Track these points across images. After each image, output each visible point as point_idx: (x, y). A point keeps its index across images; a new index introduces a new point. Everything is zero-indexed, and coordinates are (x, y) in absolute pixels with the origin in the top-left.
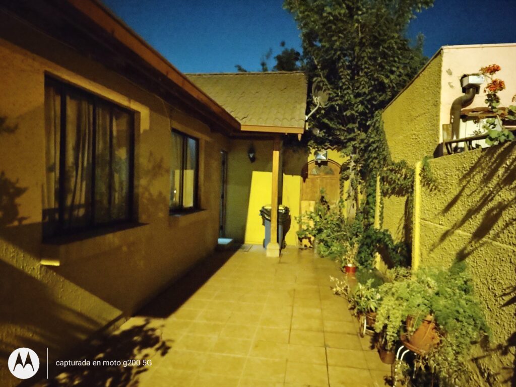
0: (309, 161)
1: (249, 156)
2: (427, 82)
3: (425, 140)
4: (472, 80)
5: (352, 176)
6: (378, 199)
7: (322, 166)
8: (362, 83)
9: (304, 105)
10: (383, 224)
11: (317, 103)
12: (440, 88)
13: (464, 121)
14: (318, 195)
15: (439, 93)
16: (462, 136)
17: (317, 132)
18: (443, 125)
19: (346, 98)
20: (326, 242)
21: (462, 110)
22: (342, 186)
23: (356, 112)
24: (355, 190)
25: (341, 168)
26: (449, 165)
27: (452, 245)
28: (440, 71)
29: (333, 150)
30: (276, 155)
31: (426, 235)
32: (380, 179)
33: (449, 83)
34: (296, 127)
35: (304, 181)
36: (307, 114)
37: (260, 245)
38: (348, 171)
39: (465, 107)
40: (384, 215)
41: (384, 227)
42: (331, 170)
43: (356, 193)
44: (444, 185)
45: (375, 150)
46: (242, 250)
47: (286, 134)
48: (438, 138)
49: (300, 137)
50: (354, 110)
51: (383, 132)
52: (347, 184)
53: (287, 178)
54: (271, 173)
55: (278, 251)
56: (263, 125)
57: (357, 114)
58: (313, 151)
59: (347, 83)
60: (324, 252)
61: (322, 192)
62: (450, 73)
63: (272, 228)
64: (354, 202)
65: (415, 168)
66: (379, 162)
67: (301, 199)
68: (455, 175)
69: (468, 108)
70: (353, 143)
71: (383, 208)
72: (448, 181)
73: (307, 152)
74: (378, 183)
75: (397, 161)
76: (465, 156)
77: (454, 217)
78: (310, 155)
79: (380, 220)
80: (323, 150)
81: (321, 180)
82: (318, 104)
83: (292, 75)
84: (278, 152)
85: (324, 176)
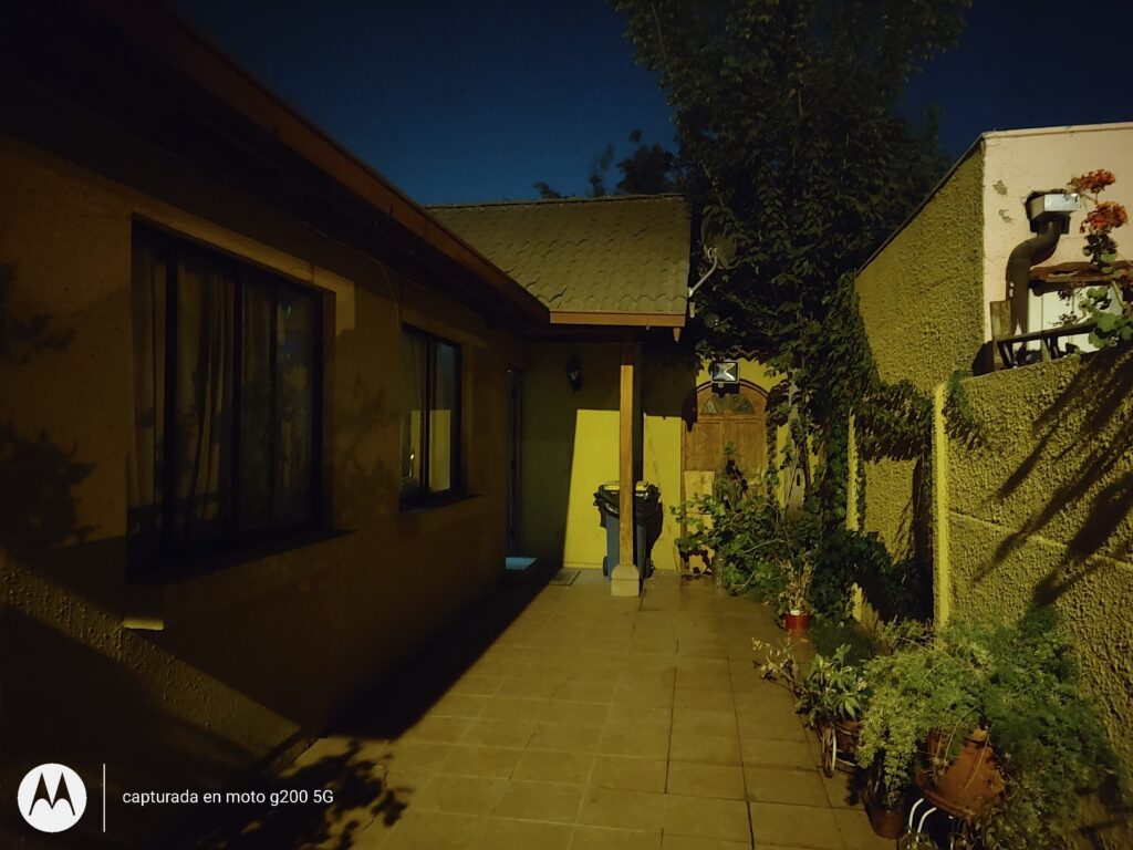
0: (698, 385)
1: (570, 377)
2: (952, 210)
3: (952, 335)
4: (1052, 203)
5: (794, 415)
6: (853, 466)
7: (727, 396)
8: (810, 214)
9: (685, 265)
10: (866, 521)
11: (713, 259)
12: (981, 223)
13: (1039, 293)
14: (720, 459)
15: (981, 234)
16: (1034, 328)
17: (714, 322)
18: (992, 304)
19: (776, 246)
20: (742, 560)
21: (1032, 268)
22: (772, 439)
23: (798, 276)
24: (802, 445)
25: (769, 399)
26: (1008, 391)
27: (1022, 567)
28: (980, 187)
29: (749, 360)
30: (627, 374)
31: (963, 546)
32: (855, 422)
33: (1001, 212)
34: (669, 312)
35: (690, 428)
36: (691, 285)
37: (599, 569)
38: (784, 404)
39: (1040, 262)
40: (868, 500)
41: (868, 528)
42: (746, 401)
43: (804, 453)
44: (998, 434)
45: (842, 357)
46: (557, 583)
47: (648, 329)
48: (982, 332)
49: (677, 333)
50: (792, 273)
51: (858, 319)
52: (783, 433)
53: (652, 423)
54: (617, 413)
55: (638, 583)
56: (598, 311)
57: (800, 281)
58: (706, 363)
59: (775, 215)
60: (738, 582)
61: (728, 451)
62: (1001, 189)
63: (622, 533)
64: (800, 471)
65: (934, 398)
66: (851, 385)
67: (684, 468)
68: (1024, 414)
69: (1043, 265)
70: (794, 344)
71: (863, 484)
72: (1009, 426)
73: (695, 368)
74: (852, 431)
75: (892, 382)
76: (1044, 370)
77: (1026, 506)
78: (701, 372)
79: (858, 511)
80: (729, 360)
81: (725, 426)
82: (716, 262)
83: (657, 200)
84: (630, 368)
85: (733, 417)
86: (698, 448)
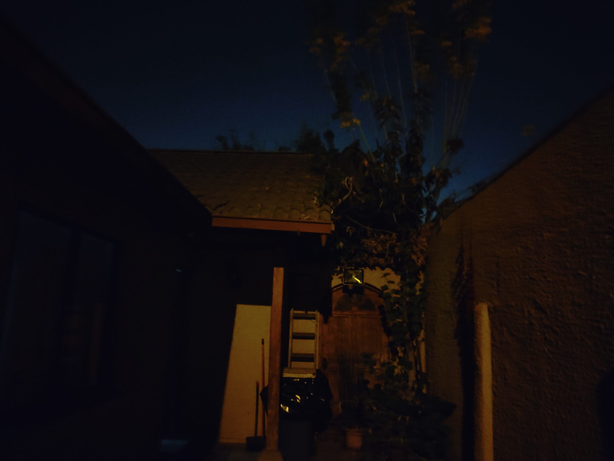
0: (332, 287)
7: (355, 296)
11: (349, 186)
29: (372, 269)
30: (279, 274)
34: (316, 220)
35: (326, 321)
42: (369, 301)
47: (298, 234)
49: (324, 239)
54: (268, 308)
73: (330, 273)
81: (352, 320)
82: (351, 188)
84: (282, 269)
85: (358, 313)
86: (332, 337)
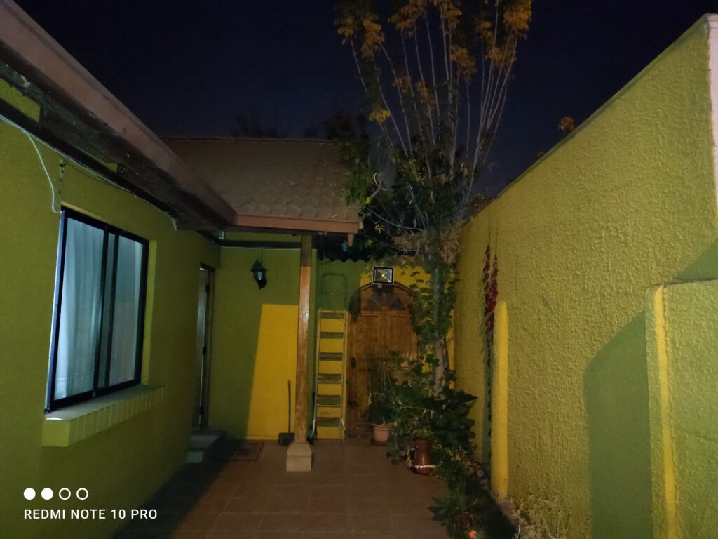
0: (361, 286)
1: (256, 277)
7: (384, 294)
11: (378, 182)
29: (402, 267)
30: (305, 274)
34: (344, 220)
35: (354, 319)
42: (398, 300)
47: (325, 234)
49: (351, 239)
54: (296, 308)
55: (310, 459)
81: (382, 319)
82: (380, 184)
83: (331, 144)
84: (309, 269)
85: (388, 312)
86: (361, 337)
